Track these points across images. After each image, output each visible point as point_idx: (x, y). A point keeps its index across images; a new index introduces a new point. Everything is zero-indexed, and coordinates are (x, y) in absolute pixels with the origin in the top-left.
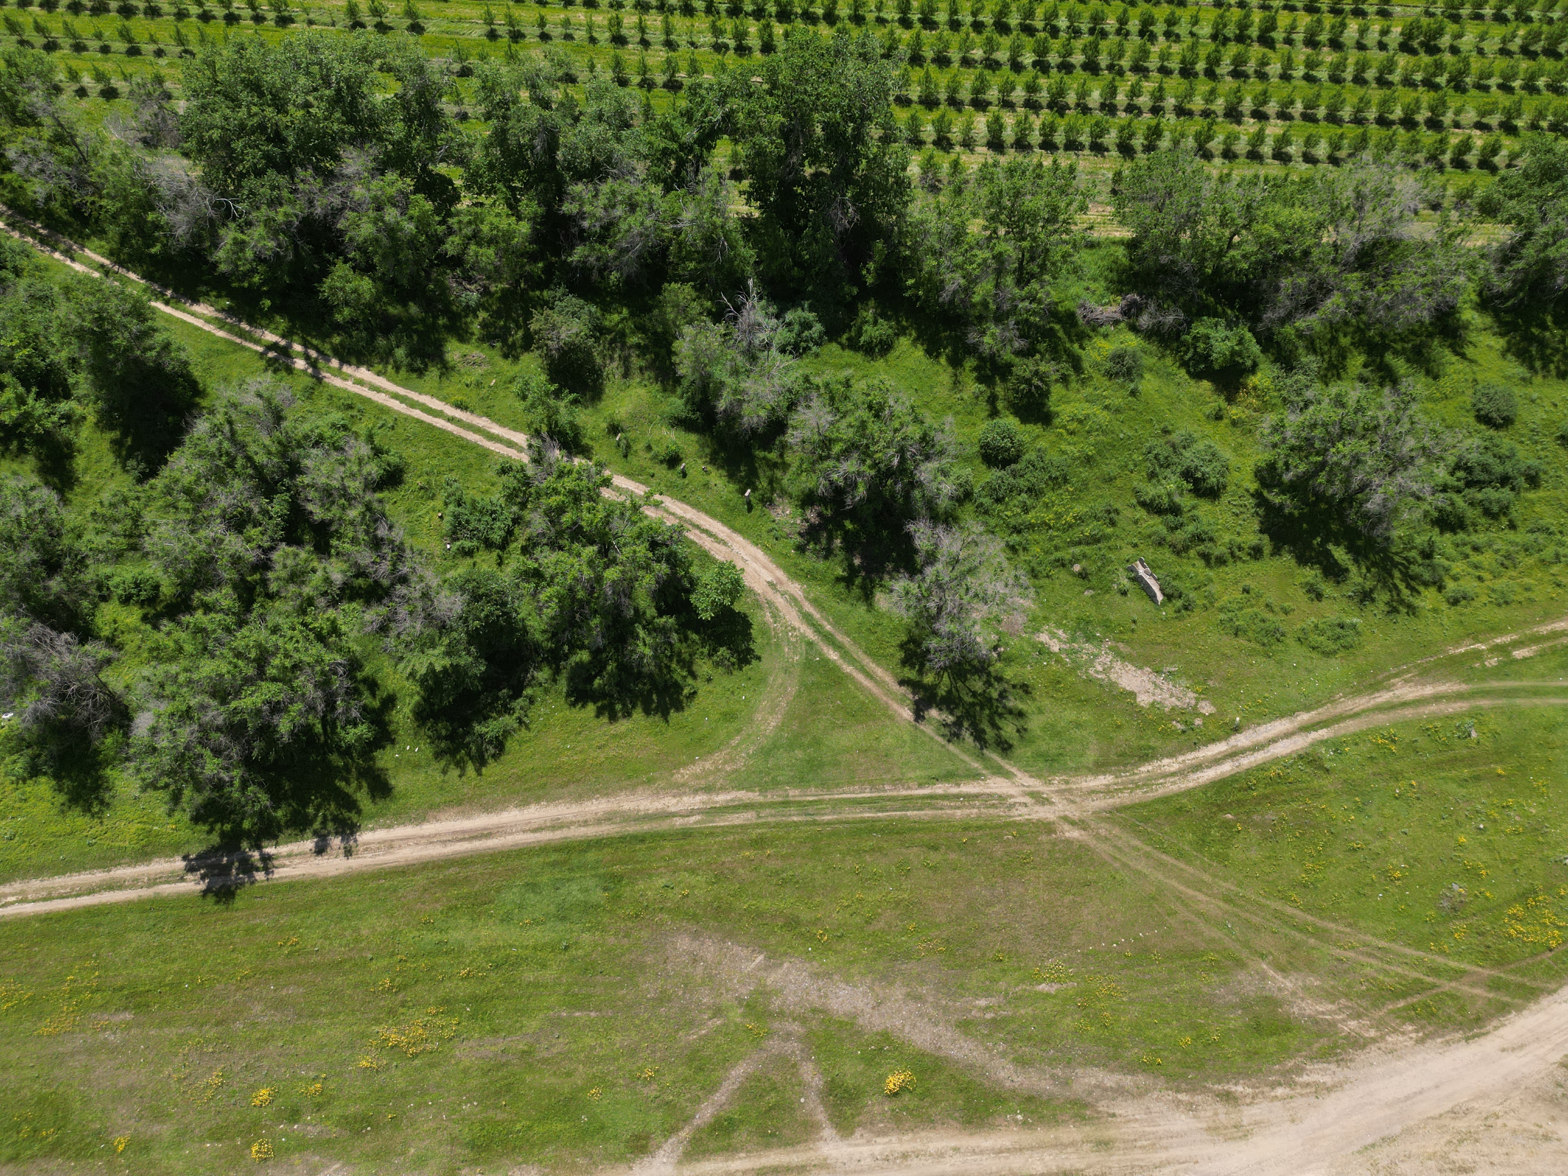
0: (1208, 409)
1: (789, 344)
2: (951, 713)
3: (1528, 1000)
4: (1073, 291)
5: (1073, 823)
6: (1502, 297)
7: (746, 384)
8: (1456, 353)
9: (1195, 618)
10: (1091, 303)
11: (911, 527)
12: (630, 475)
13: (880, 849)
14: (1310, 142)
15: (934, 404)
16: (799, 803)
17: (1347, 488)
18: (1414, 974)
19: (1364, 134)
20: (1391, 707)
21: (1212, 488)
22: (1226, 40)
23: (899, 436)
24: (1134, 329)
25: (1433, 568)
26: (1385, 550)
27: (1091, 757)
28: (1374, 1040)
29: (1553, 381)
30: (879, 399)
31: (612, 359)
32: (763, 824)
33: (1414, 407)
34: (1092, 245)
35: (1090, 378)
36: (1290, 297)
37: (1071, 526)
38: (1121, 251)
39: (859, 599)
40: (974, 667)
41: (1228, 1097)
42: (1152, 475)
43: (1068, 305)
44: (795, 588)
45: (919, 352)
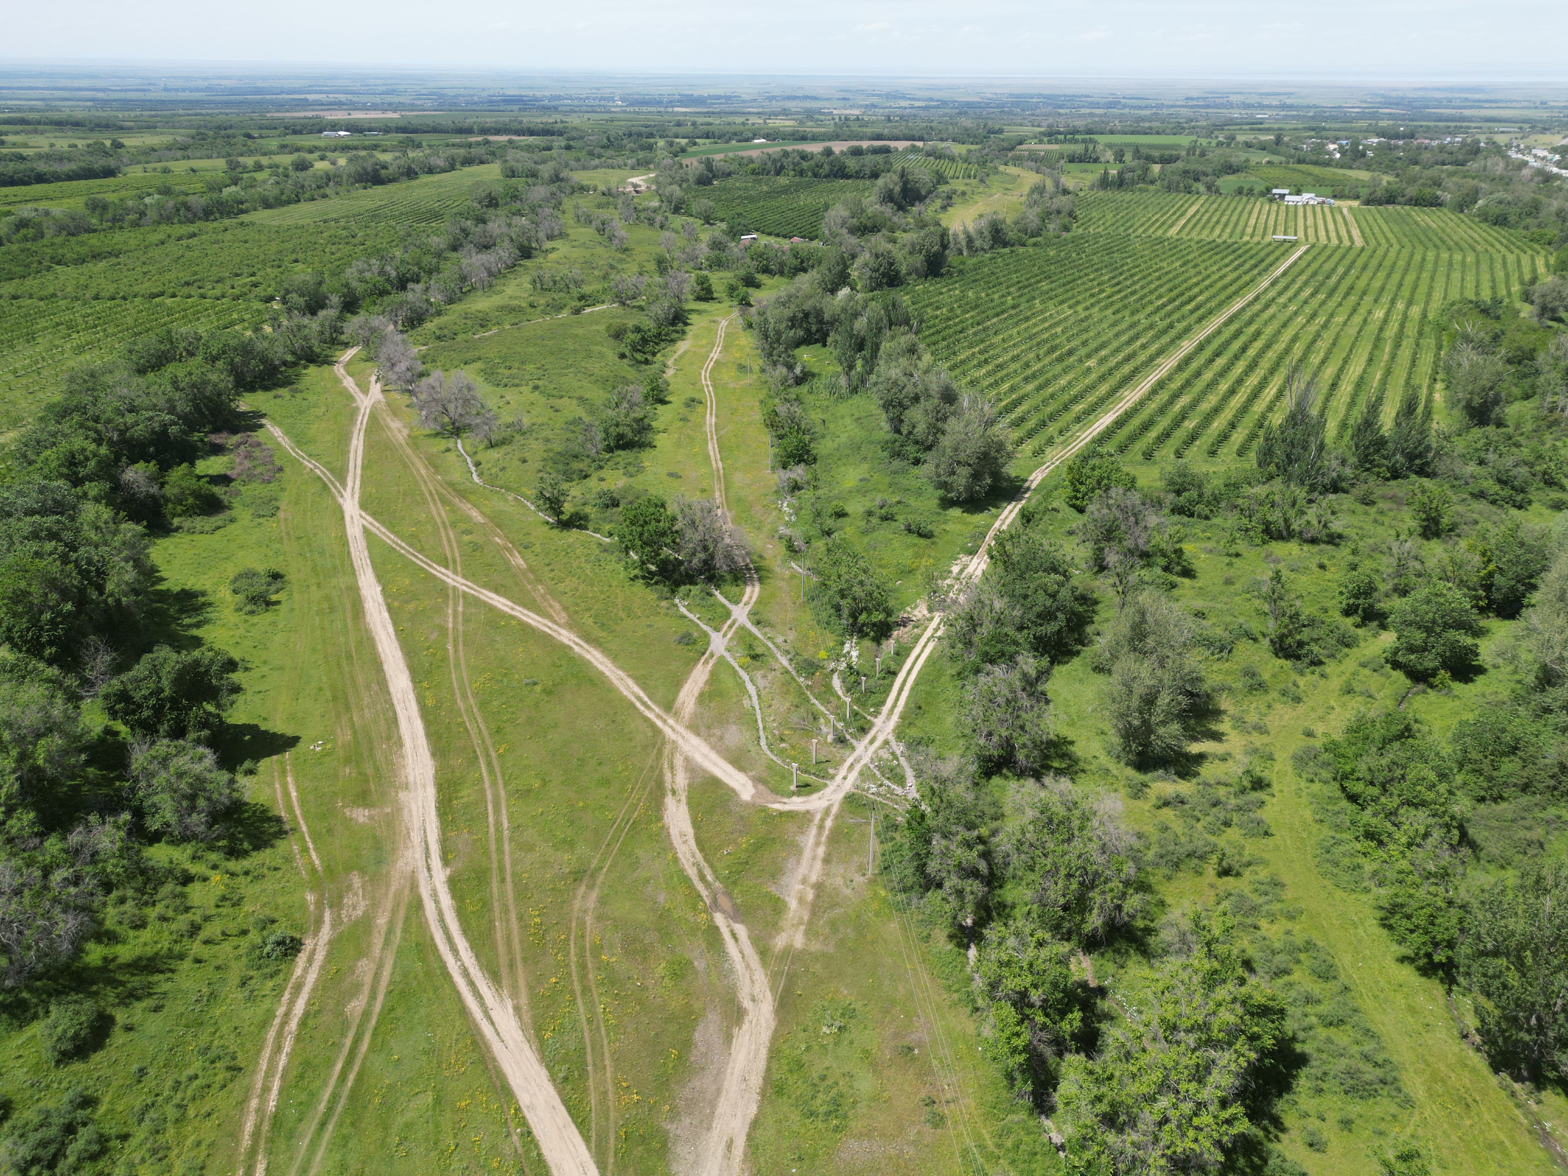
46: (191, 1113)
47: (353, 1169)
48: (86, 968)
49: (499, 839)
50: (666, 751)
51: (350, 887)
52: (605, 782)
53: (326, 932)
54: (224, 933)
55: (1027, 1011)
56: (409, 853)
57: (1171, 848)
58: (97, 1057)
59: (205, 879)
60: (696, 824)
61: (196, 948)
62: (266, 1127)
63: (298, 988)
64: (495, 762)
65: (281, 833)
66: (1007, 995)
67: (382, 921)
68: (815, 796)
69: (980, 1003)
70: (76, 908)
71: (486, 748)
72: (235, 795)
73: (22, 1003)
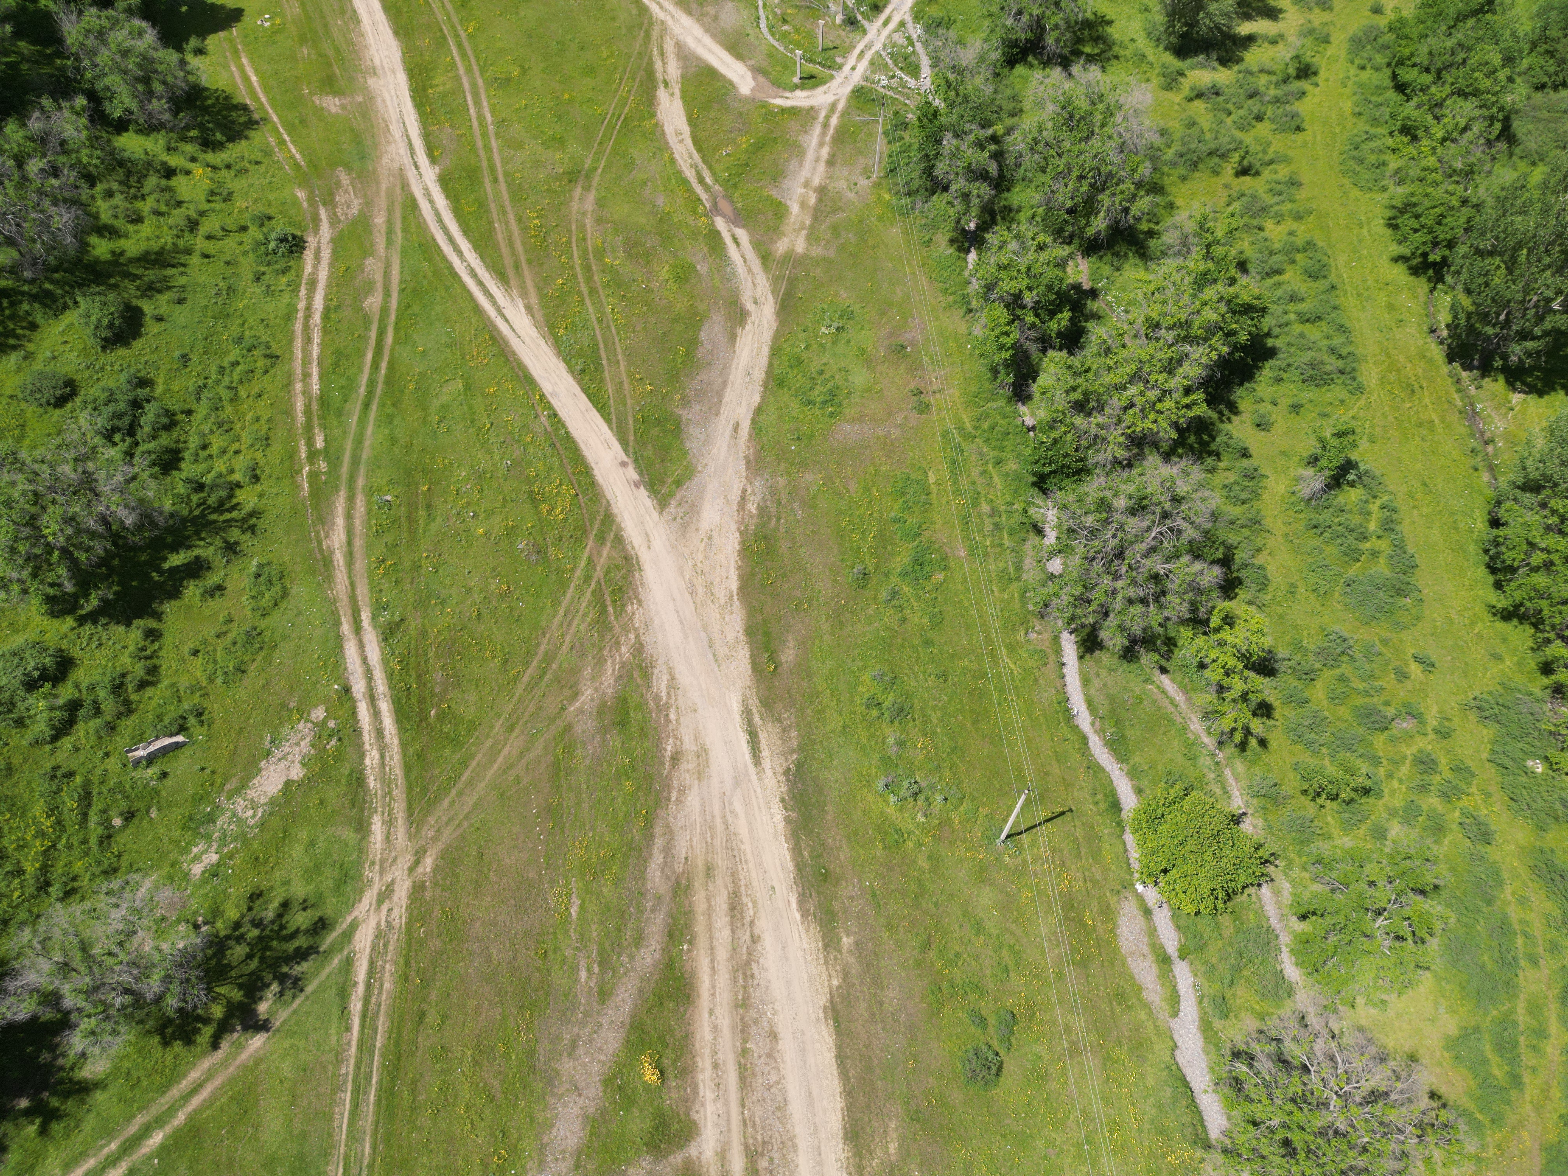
2: (268, 986)
3: (613, 521)
5: (417, 862)
9: (215, 708)
13: (414, 1082)
17: (101, 536)
18: (588, 595)
20: (350, 555)
21: (57, 663)
25: (214, 487)
26: (184, 520)
27: (349, 835)
28: (637, 636)
29: (36, 336)
33: (23, 455)
37: (59, 822)
39: (83, 1101)
40: (215, 955)
41: (676, 759)
42: (20, 723)
46: (243, 393)
47: (402, 442)
48: (97, 261)
49: (485, 135)
50: (655, 34)
51: (338, 184)
52: (590, 71)
53: (326, 231)
54: (223, 229)
55: (1019, 312)
56: (392, 148)
57: (1193, 146)
58: (138, 344)
59: (188, 173)
60: (692, 121)
61: (200, 243)
62: (315, 407)
63: (312, 284)
64: (466, 44)
65: (252, 124)
66: (1002, 297)
67: (380, 220)
68: (821, 89)
69: (974, 304)
70: (65, 201)
71: (453, 27)
72: (191, 78)
73: (48, 294)
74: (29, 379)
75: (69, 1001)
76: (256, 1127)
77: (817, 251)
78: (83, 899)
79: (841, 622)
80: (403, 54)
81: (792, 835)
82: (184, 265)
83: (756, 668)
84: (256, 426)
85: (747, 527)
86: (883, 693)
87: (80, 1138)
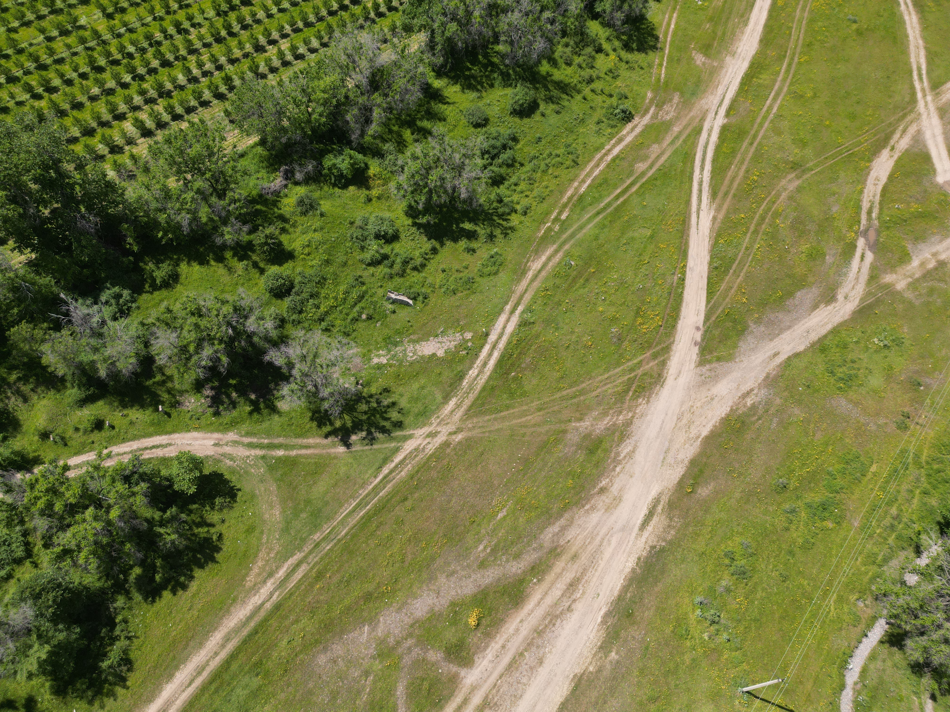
0: (362, 199)
1: (116, 313)
2: (362, 430)
3: (668, 352)
4: (251, 184)
5: (455, 433)
6: (443, 66)
7: (108, 352)
8: (445, 104)
9: (433, 300)
10: (266, 185)
11: (267, 358)
12: (78, 453)
13: (381, 523)
14: (306, 42)
15: (227, 288)
16: (324, 539)
17: (448, 194)
18: (626, 378)
19: (328, 24)
20: (536, 276)
21: (393, 235)
22: (226, 13)
23: (221, 318)
24: (297, 183)
25: (506, 205)
26: (483, 211)
27: (439, 397)
28: (633, 417)
29: (490, 91)
30: (194, 307)
31: (8, 398)
32: (314, 566)
33: (447, 139)
34: (242, 156)
35: (296, 221)
36: (356, 122)
37: (345, 299)
38: (259, 149)
39: (270, 415)
40: (355, 400)
41: (603, 490)
42: (362, 248)
43: (254, 193)
44: (231, 436)
45: (196, 267)
46: (550, 171)
47: (600, 242)
48: (538, 73)
49: (765, 118)
51: (671, 100)
53: (647, 119)
54: (602, 91)
56: (711, 98)
58: (526, 120)
59: (607, 55)
60: (891, 178)
61: (587, 91)
62: (575, 198)
63: (621, 140)
64: (794, 66)
65: (654, 48)
67: (676, 129)
70: (547, 37)
71: (794, 54)
72: (644, 10)
73: (508, 75)
74: (473, 107)
75: (295, 372)
76: (315, 483)
77: (909, 295)
78: (329, 336)
79: (748, 500)
80: (756, 53)
81: (630, 580)
82: (572, 97)
83: (681, 483)
84: (543, 190)
85: (737, 409)
86: (741, 555)
87: (259, 427)
